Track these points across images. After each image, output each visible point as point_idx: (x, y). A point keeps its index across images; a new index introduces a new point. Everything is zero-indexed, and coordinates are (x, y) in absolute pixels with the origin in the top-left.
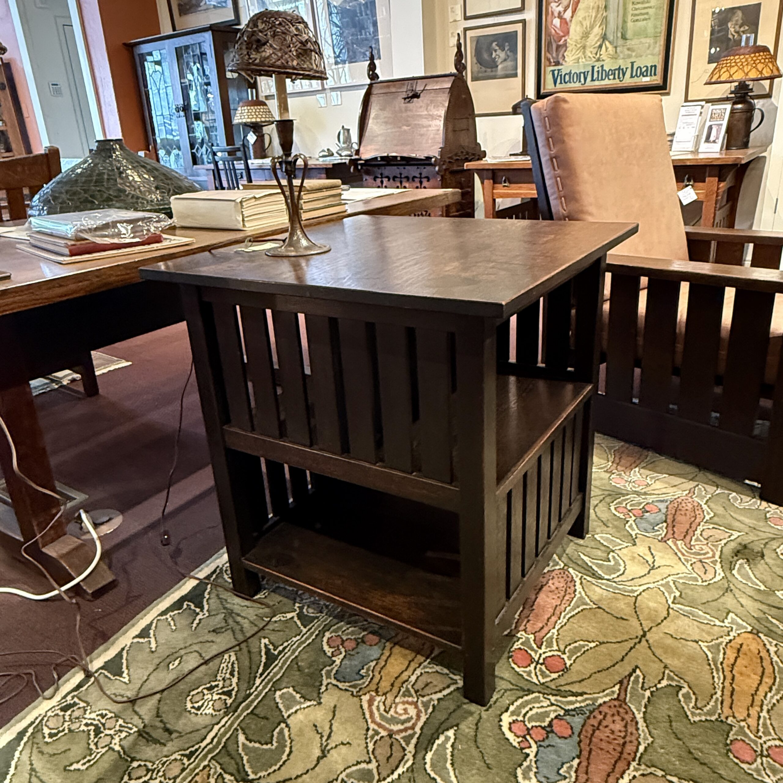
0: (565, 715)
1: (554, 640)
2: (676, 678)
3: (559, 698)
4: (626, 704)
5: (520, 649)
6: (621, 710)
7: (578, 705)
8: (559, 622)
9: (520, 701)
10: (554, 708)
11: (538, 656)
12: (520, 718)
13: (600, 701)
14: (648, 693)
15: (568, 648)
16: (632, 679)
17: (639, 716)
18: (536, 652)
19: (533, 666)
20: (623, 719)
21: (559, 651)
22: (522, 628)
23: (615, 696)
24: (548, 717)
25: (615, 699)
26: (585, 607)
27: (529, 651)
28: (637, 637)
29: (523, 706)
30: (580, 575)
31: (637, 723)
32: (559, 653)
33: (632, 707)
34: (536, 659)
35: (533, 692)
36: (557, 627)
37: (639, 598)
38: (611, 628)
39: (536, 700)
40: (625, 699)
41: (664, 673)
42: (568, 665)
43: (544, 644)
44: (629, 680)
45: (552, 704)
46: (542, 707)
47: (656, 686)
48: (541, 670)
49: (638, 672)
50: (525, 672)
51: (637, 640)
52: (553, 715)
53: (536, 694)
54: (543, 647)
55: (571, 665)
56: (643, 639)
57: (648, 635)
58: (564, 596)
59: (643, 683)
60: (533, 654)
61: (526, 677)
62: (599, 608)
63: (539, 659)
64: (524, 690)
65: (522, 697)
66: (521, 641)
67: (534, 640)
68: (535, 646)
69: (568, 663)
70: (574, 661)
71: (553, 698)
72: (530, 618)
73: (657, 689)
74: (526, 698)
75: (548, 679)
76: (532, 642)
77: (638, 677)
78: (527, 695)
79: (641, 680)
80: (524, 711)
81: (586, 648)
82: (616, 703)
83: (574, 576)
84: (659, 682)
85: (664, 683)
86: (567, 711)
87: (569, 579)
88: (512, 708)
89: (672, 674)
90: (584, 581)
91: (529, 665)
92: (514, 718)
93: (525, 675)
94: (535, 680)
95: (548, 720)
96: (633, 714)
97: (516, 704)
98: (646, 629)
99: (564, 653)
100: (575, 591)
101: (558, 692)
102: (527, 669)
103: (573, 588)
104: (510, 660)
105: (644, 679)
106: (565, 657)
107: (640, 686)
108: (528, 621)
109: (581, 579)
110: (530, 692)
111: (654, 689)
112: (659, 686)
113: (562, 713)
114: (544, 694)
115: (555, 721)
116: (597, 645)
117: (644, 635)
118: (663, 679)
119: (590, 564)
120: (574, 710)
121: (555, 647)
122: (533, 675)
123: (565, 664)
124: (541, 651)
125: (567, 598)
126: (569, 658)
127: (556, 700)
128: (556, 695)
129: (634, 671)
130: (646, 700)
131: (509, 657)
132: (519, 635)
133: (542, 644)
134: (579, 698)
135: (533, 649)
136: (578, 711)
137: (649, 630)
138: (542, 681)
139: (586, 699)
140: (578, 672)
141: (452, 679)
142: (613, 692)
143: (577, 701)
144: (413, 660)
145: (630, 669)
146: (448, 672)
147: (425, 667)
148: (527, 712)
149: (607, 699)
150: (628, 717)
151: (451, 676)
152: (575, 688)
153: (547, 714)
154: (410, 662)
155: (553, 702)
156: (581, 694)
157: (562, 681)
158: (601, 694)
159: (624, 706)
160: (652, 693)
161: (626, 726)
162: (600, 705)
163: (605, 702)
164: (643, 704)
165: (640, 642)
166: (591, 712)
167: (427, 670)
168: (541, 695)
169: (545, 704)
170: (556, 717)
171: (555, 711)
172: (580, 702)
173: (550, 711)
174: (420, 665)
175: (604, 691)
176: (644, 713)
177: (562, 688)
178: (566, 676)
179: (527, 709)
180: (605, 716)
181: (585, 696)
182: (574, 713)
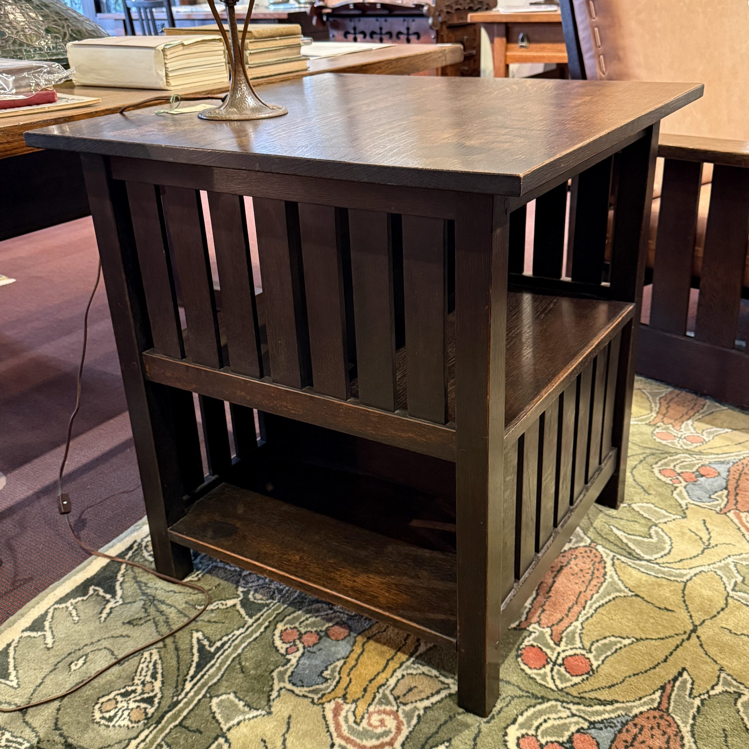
0: (589, 728)
1: (577, 635)
2: (734, 683)
3: (582, 707)
4: (669, 715)
5: (532, 646)
6: (662, 722)
7: (606, 716)
8: (583, 612)
9: (531, 711)
10: (575, 719)
11: (555, 655)
12: (532, 732)
13: (636, 711)
14: (697, 702)
15: (595, 645)
16: (678, 684)
17: (685, 730)
18: (553, 649)
19: (548, 667)
20: (664, 733)
21: (584, 649)
22: (535, 619)
23: (656, 705)
24: (568, 730)
25: (655, 709)
26: (618, 594)
27: (544, 649)
28: (685, 633)
29: (535, 716)
30: (612, 554)
31: (682, 738)
32: (584, 652)
33: (677, 718)
34: (553, 659)
35: (548, 700)
36: (581, 620)
37: (689, 584)
38: (652, 621)
39: (553, 709)
40: (668, 709)
41: (719, 677)
42: (594, 667)
43: (564, 640)
44: (674, 686)
45: (573, 715)
46: (560, 718)
47: (708, 692)
48: (559, 672)
49: (685, 675)
50: (538, 675)
51: (685, 637)
52: (573, 729)
53: (553, 703)
54: (563, 644)
55: (599, 666)
56: (694, 635)
57: (700, 631)
58: (590, 581)
59: (692, 689)
60: (549, 652)
61: (540, 681)
62: (637, 595)
63: (557, 658)
64: (537, 698)
65: (534, 706)
66: (533, 635)
67: (551, 635)
68: (552, 643)
69: (595, 664)
70: (603, 662)
71: (574, 708)
72: (545, 607)
73: (709, 697)
74: (539, 707)
75: (568, 684)
76: (548, 638)
77: (685, 682)
78: (540, 703)
79: (689, 686)
80: (536, 724)
81: (619, 645)
82: (657, 714)
83: (604, 555)
84: (713, 688)
85: (719, 689)
86: (592, 724)
87: (598, 560)
88: (520, 719)
89: (729, 678)
90: (616, 562)
91: (544, 666)
92: (524, 731)
93: (538, 679)
94: (551, 685)
95: (567, 734)
96: (678, 726)
97: (526, 714)
98: (697, 623)
99: (590, 651)
100: (605, 574)
101: (581, 700)
102: (542, 671)
103: (602, 571)
104: (519, 659)
105: (692, 684)
106: (590, 656)
107: (688, 692)
108: (544, 611)
109: (613, 559)
110: (544, 699)
111: (706, 696)
112: (712, 693)
113: (586, 725)
114: (563, 702)
115: (577, 736)
116: (633, 643)
117: (694, 630)
118: (717, 684)
119: (625, 541)
120: (602, 722)
121: (578, 644)
122: (549, 679)
123: (591, 665)
124: (559, 649)
125: (594, 582)
126: (596, 658)
127: (578, 710)
128: (579, 704)
129: (680, 674)
130: (695, 710)
131: (518, 656)
132: (531, 629)
133: (561, 640)
134: (609, 708)
135: (549, 647)
136: (607, 723)
137: (700, 625)
138: (560, 686)
139: (618, 709)
140: (608, 675)
141: (443, 683)
142: (653, 700)
143: (605, 711)
144: (392, 659)
145: (674, 672)
146: (437, 674)
147: (408, 668)
148: (541, 724)
149: (644, 709)
150: (671, 731)
151: (442, 678)
152: (604, 695)
153: (565, 727)
154: (388, 661)
155: (574, 712)
156: (611, 703)
157: (587, 686)
158: (638, 702)
159: (665, 717)
160: (702, 701)
161: (668, 742)
162: (636, 716)
163: (641, 713)
164: (691, 715)
165: (688, 639)
166: (624, 724)
167: (410, 671)
168: (559, 704)
169: (564, 715)
170: (578, 731)
171: (577, 723)
172: (609, 712)
173: (570, 723)
174: (401, 665)
175: (640, 699)
176: (693, 725)
177: (586, 695)
178: (592, 679)
179: (540, 720)
180: (641, 730)
181: (616, 705)
182: (602, 725)
